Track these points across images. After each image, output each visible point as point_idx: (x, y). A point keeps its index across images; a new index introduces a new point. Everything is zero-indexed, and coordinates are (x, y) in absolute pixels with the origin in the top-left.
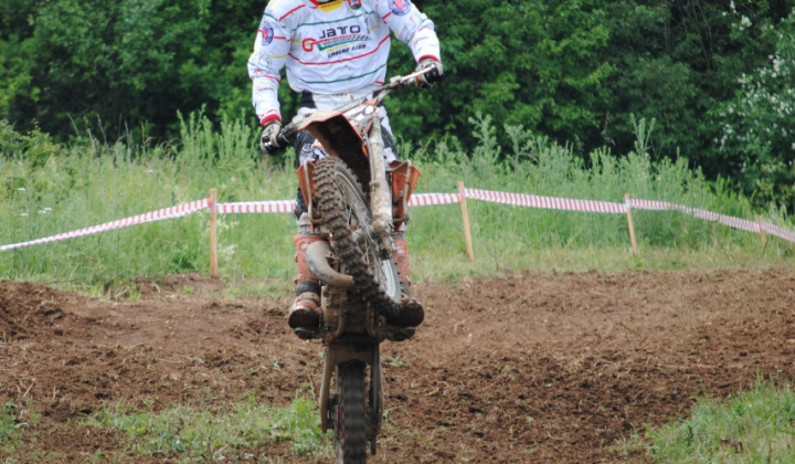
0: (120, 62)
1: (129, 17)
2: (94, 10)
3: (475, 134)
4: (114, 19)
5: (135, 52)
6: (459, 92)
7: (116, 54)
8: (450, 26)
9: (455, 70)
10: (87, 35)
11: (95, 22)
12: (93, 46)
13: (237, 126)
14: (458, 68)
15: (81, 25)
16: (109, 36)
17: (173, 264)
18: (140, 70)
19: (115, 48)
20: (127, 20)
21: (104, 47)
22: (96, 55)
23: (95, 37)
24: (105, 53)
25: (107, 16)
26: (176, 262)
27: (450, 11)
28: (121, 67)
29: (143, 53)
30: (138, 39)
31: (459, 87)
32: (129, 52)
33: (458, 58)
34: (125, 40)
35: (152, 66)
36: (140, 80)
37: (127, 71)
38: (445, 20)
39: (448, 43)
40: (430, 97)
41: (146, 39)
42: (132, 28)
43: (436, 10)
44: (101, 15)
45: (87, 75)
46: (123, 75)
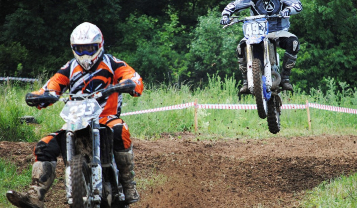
0: (222, 62)
1: (226, 45)
2: (212, 42)
3: (327, 85)
4: (221, 45)
5: (227, 59)
7: (220, 59)
8: (350, 51)
9: (351, 68)
10: (209, 52)
11: (212, 47)
12: (212, 56)
13: (231, 80)
14: (353, 67)
15: (207, 48)
16: (218, 53)
18: (230, 65)
19: (220, 57)
20: (224, 46)
21: (215, 57)
22: (213, 60)
23: (212, 53)
24: (216, 59)
25: (217, 45)
27: (350, 45)
28: (222, 65)
29: (230, 59)
30: (228, 54)
31: (353, 74)
32: (225, 59)
33: (353, 63)
34: (223, 54)
35: (234, 64)
36: (229, 70)
37: (224, 66)
38: (348, 48)
39: (349, 57)
40: (341, 78)
41: (232, 53)
42: (226, 49)
43: (345, 44)
44: (215, 44)
45: (209, 67)
46: (223, 68)
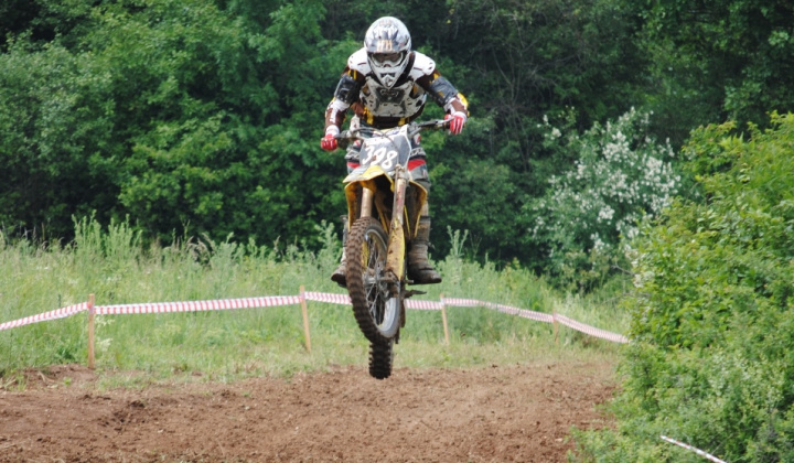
0: (39, 153)
1: (47, 116)
2: (19, 109)
4: (36, 116)
5: (51, 144)
6: (319, 184)
7: (36, 146)
8: (313, 130)
9: (317, 166)
10: (12, 129)
11: (19, 118)
12: (16, 139)
13: (122, 229)
14: (319, 165)
15: (7, 120)
16: (30, 131)
17: (57, 355)
18: (55, 160)
19: (36, 141)
20: (45, 118)
21: (25, 140)
22: (19, 146)
23: (18, 131)
24: (26, 145)
25: (29, 114)
26: (60, 353)
27: (314, 117)
28: (39, 157)
29: (58, 146)
30: (54, 134)
31: (319, 180)
32: (47, 144)
33: (319, 157)
34: (44, 135)
35: (65, 156)
36: (55, 168)
37: (45, 160)
38: (309, 124)
39: (312, 143)
40: (295, 188)
41: (61, 133)
42: (49, 125)
43: (303, 116)
44: (24, 114)
45: (11, 162)
46: (41, 164)
